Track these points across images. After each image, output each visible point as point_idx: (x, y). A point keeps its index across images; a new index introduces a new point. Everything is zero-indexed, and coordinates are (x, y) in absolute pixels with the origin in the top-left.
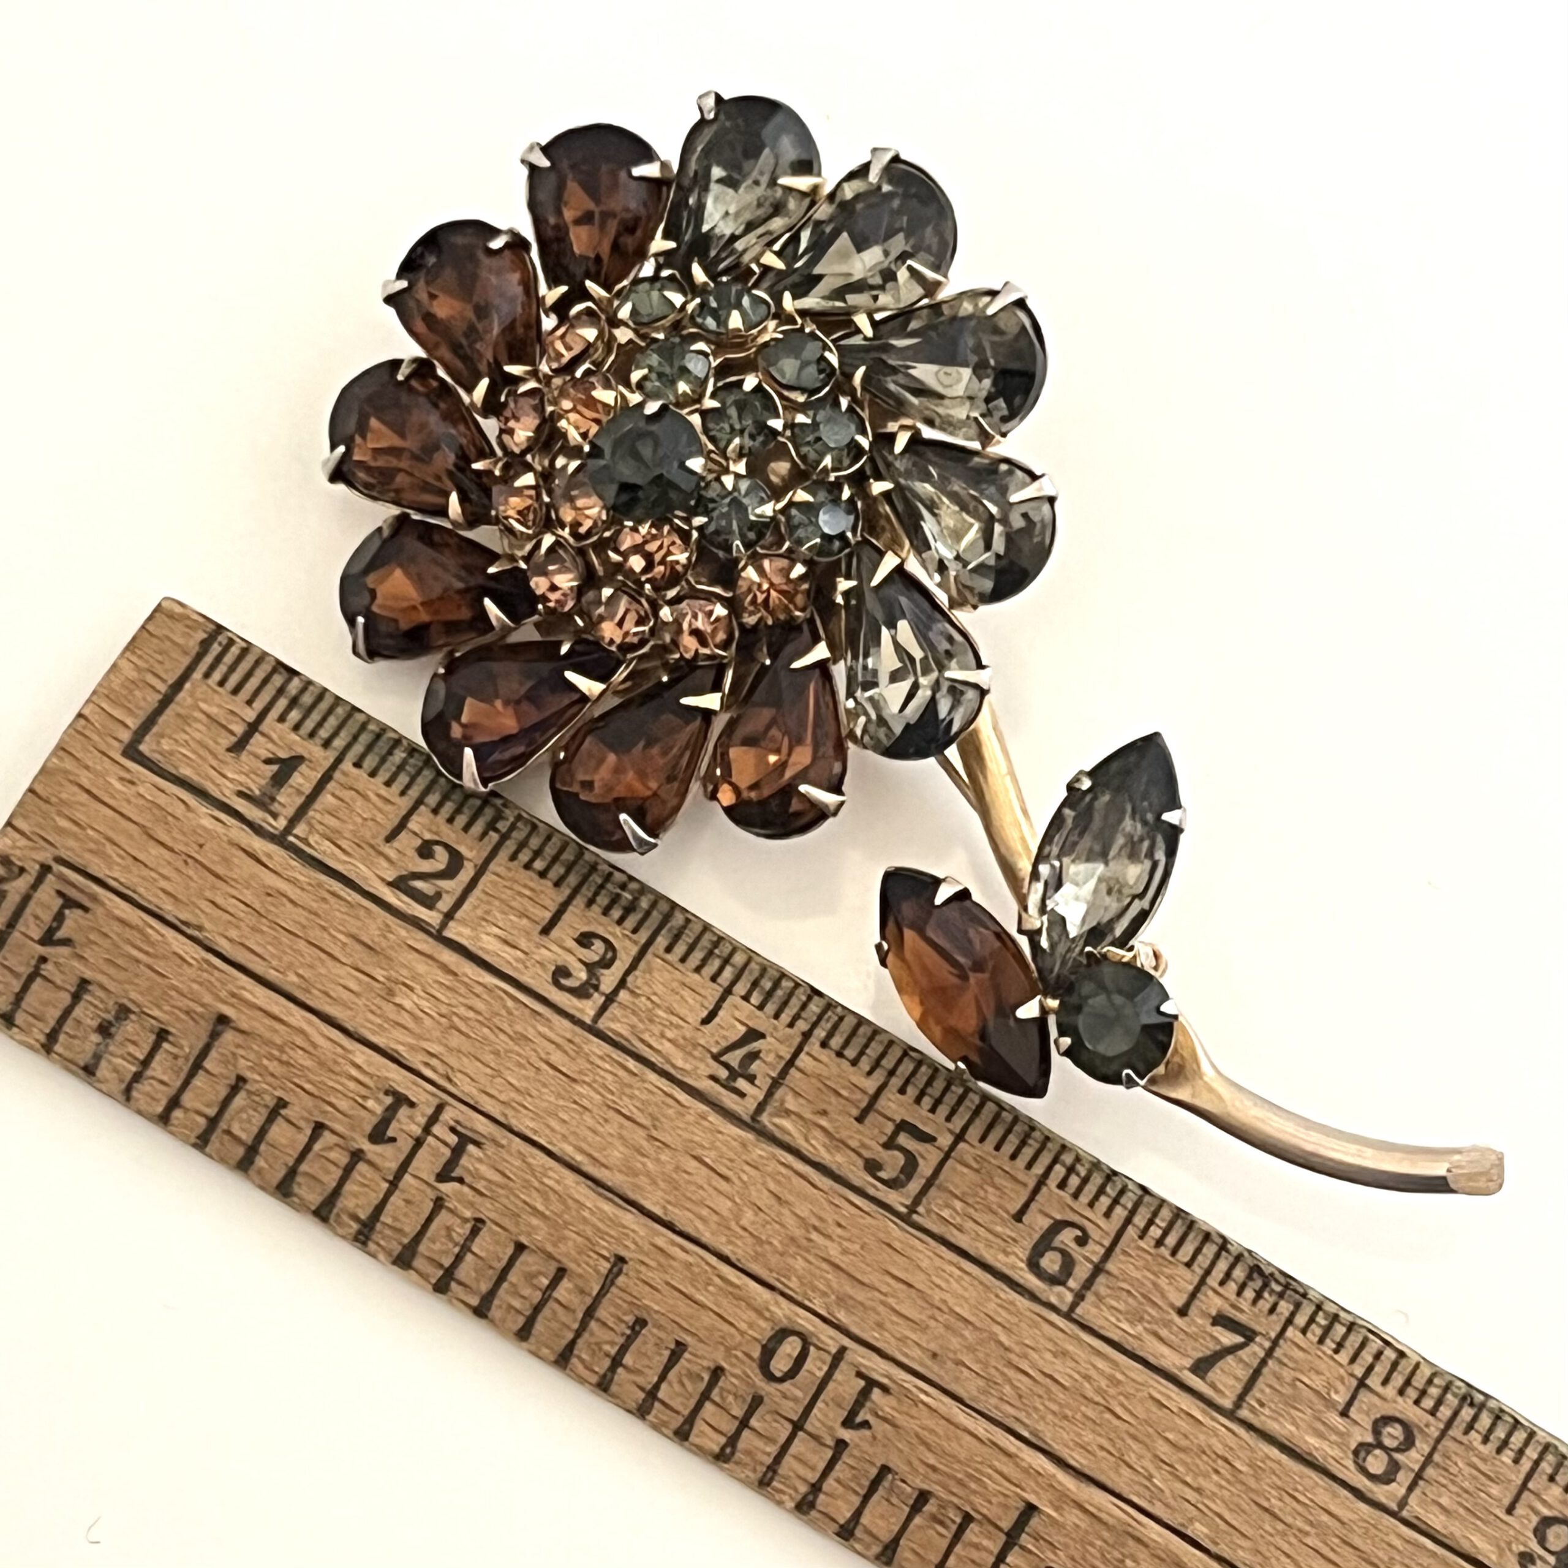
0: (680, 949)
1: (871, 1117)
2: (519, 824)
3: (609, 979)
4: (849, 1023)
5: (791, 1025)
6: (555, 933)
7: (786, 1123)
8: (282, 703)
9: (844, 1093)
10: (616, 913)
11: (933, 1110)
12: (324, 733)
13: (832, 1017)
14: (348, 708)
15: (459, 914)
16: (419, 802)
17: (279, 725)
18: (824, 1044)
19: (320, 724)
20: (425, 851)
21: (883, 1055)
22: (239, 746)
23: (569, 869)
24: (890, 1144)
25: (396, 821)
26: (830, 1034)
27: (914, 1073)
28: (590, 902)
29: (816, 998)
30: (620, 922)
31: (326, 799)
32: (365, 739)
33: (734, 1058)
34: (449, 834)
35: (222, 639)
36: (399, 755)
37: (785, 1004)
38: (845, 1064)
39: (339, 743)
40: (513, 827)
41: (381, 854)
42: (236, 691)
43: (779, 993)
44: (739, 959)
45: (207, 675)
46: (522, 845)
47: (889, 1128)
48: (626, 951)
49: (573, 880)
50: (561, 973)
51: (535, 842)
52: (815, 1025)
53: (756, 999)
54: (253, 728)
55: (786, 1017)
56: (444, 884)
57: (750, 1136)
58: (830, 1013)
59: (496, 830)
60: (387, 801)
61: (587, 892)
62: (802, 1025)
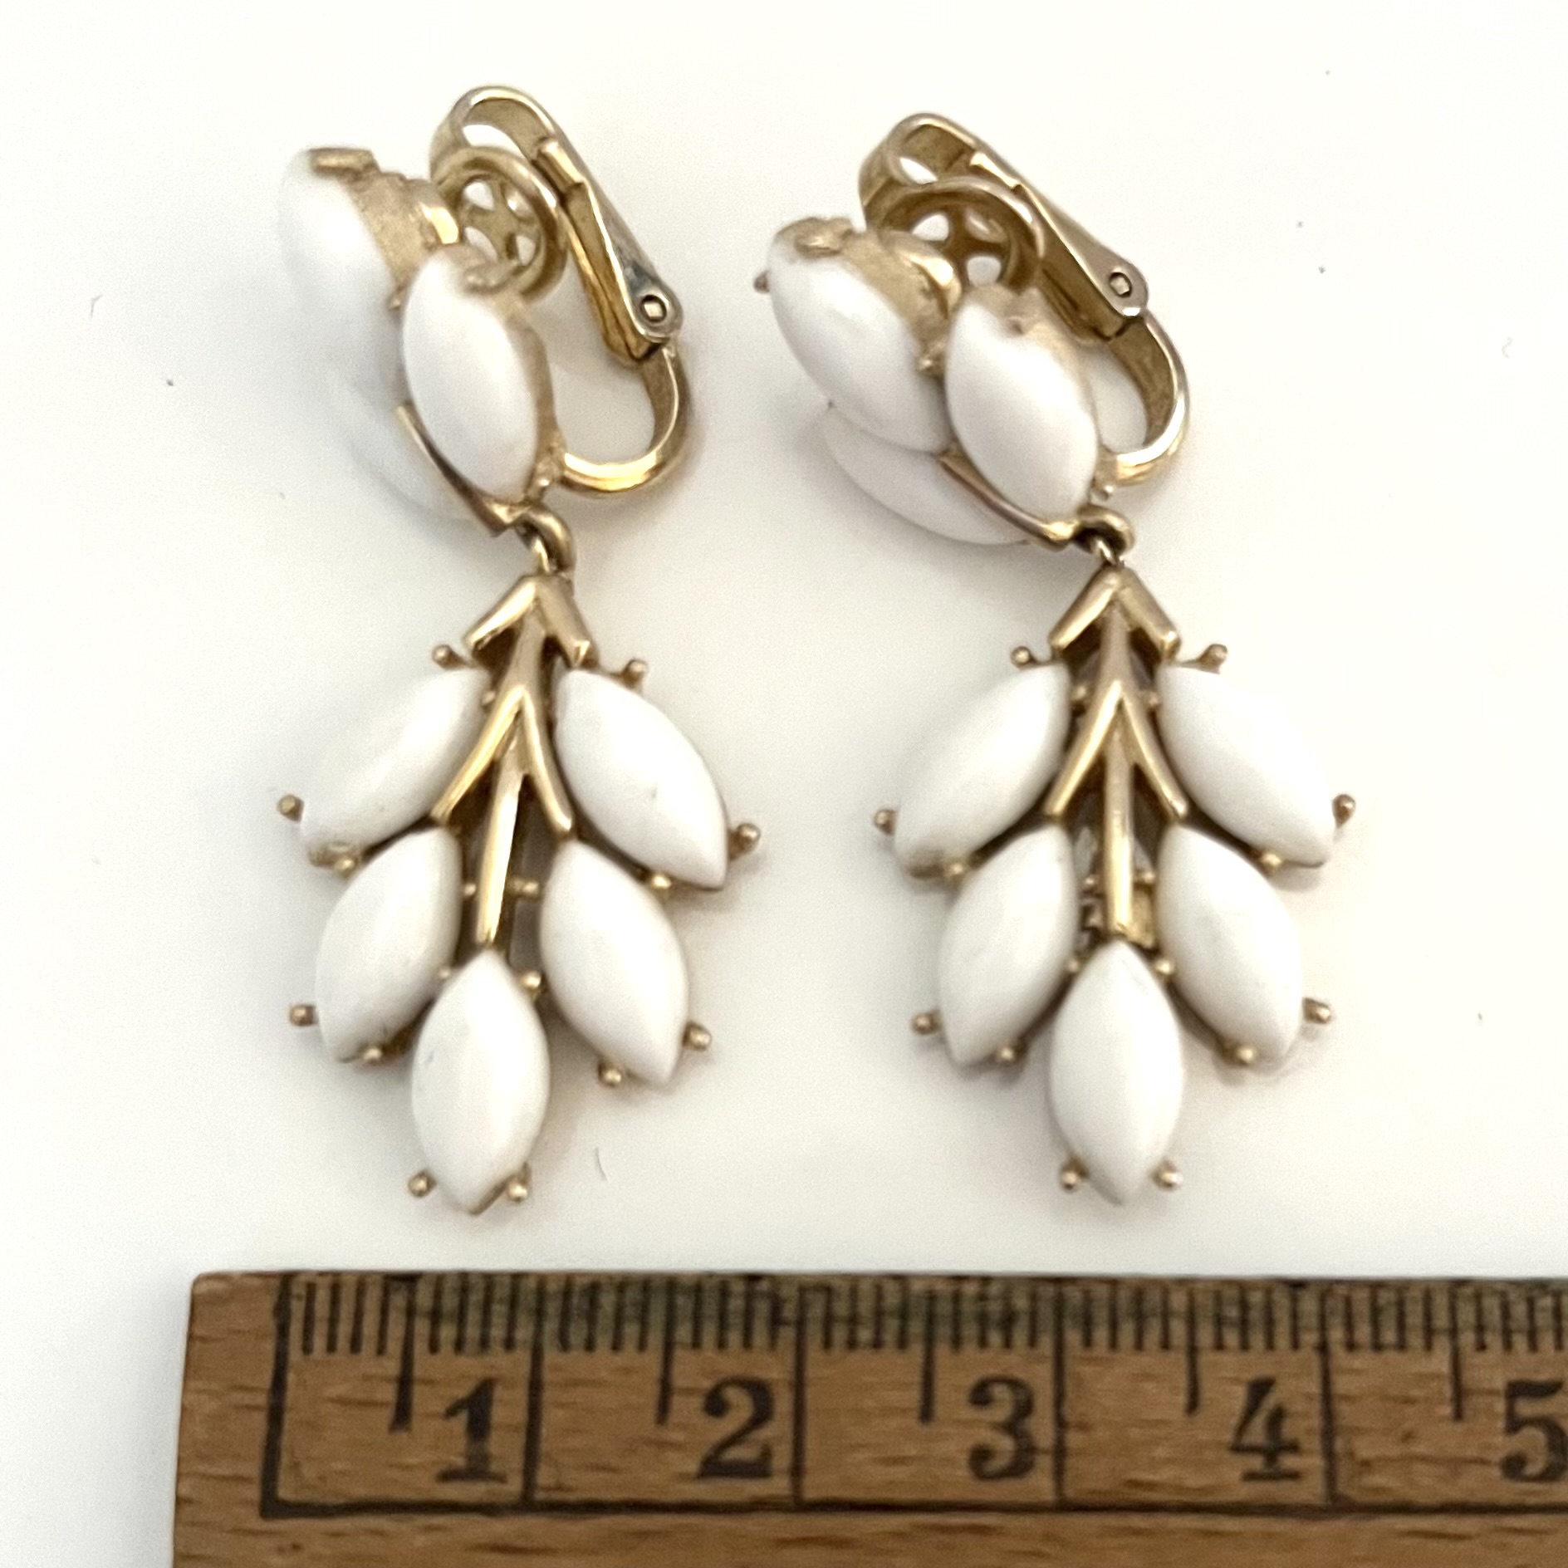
0: (1101, 1335)
1: (1472, 1404)
2: (809, 1296)
3: (1042, 1429)
4: (1361, 1298)
5: (1296, 1345)
6: (940, 1410)
7: (1377, 1479)
8: (422, 1327)
9: (1416, 1393)
10: (995, 1338)
11: (1533, 1346)
12: (497, 1332)
13: (1336, 1304)
14: (507, 1281)
15: (810, 1461)
16: (669, 1347)
17: (436, 1359)
18: (1351, 1346)
19: (486, 1323)
20: (715, 1405)
21: (1428, 1316)
22: (402, 1415)
23: (904, 1314)
24: (1514, 1425)
25: (653, 1390)
26: (1349, 1326)
27: (1479, 1313)
28: (957, 1342)
29: (1300, 1293)
30: (1008, 1344)
31: (553, 1417)
32: (553, 1308)
33: (1257, 1433)
34: (733, 1363)
35: (298, 1289)
36: (607, 1301)
37: (1270, 1323)
38: (1391, 1356)
39: (524, 1333)
40: (802, 1306)
41: (663, 1445)
42: (355, 1345)
43: (1255, 1315)
44: (1178, 1301)
45: (307, 1349)
46: (829, 1320)
47: (1500, 1406)
48: (1040, 1377)
49: (916, 1327)
50: (980, 1456)
51: (841, 1308)
52: (1323, 1327)
53: (1231, 1338)
54: (405, 1382)
55: (1282, 1340)
56: (766, 1433)
57: (1341, 1525)
58: (1330, 1302)
59: (787, 1323)
60: (627, 1371)
61: (944, 1331)
62: (1310, 1338)
